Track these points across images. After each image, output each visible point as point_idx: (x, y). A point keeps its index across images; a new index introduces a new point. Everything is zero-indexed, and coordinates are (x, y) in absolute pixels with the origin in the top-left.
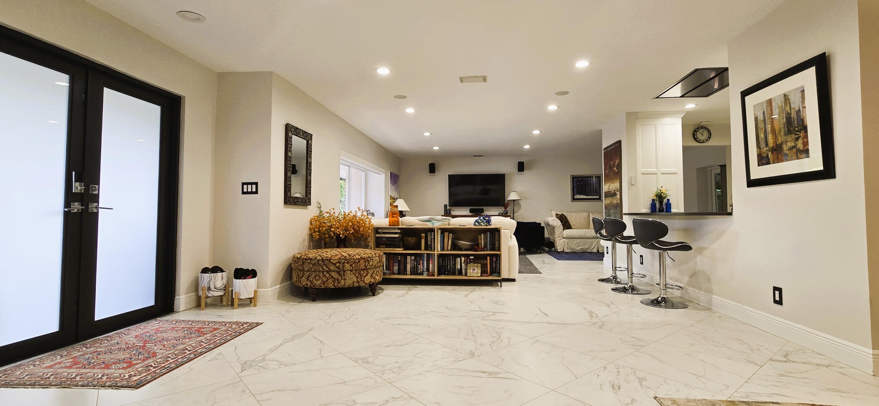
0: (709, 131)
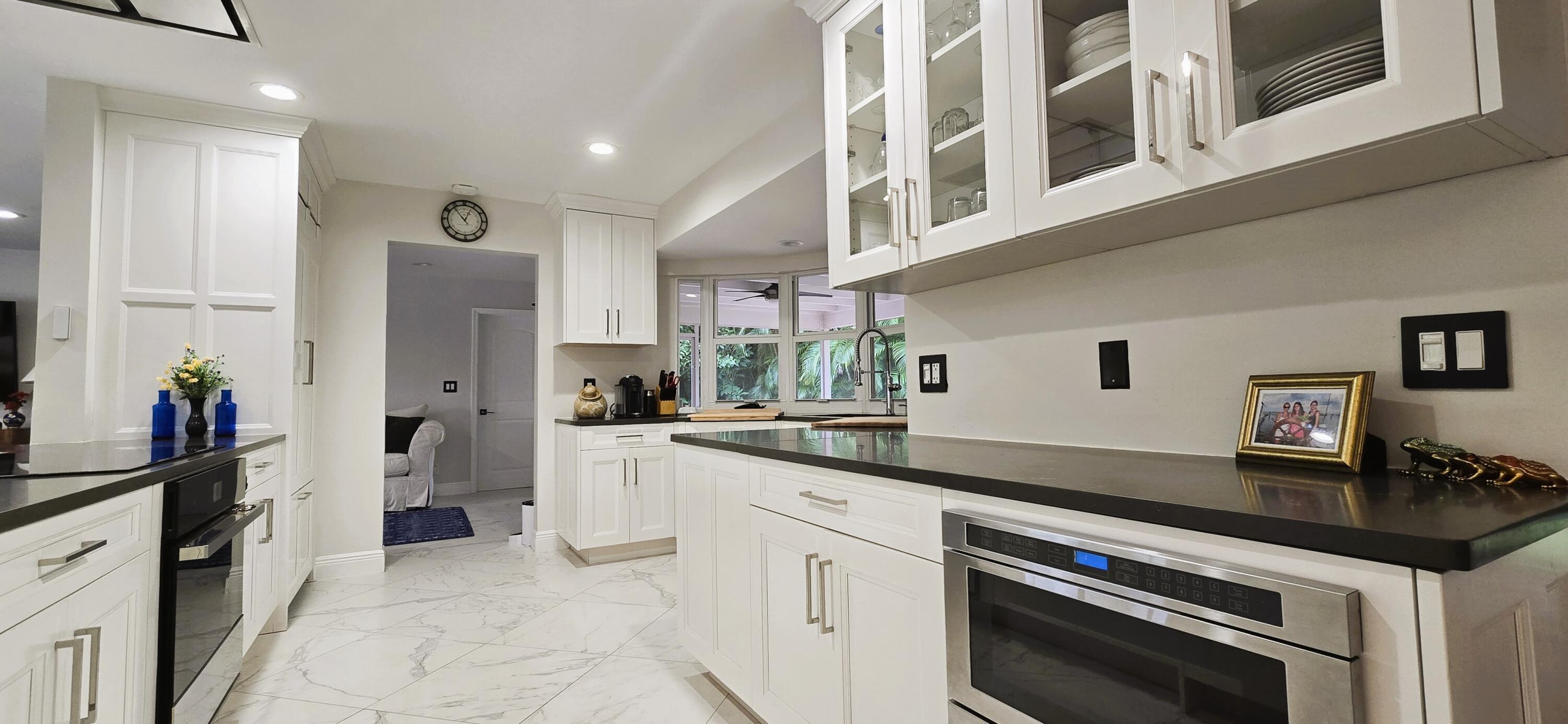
0: (482, 213)
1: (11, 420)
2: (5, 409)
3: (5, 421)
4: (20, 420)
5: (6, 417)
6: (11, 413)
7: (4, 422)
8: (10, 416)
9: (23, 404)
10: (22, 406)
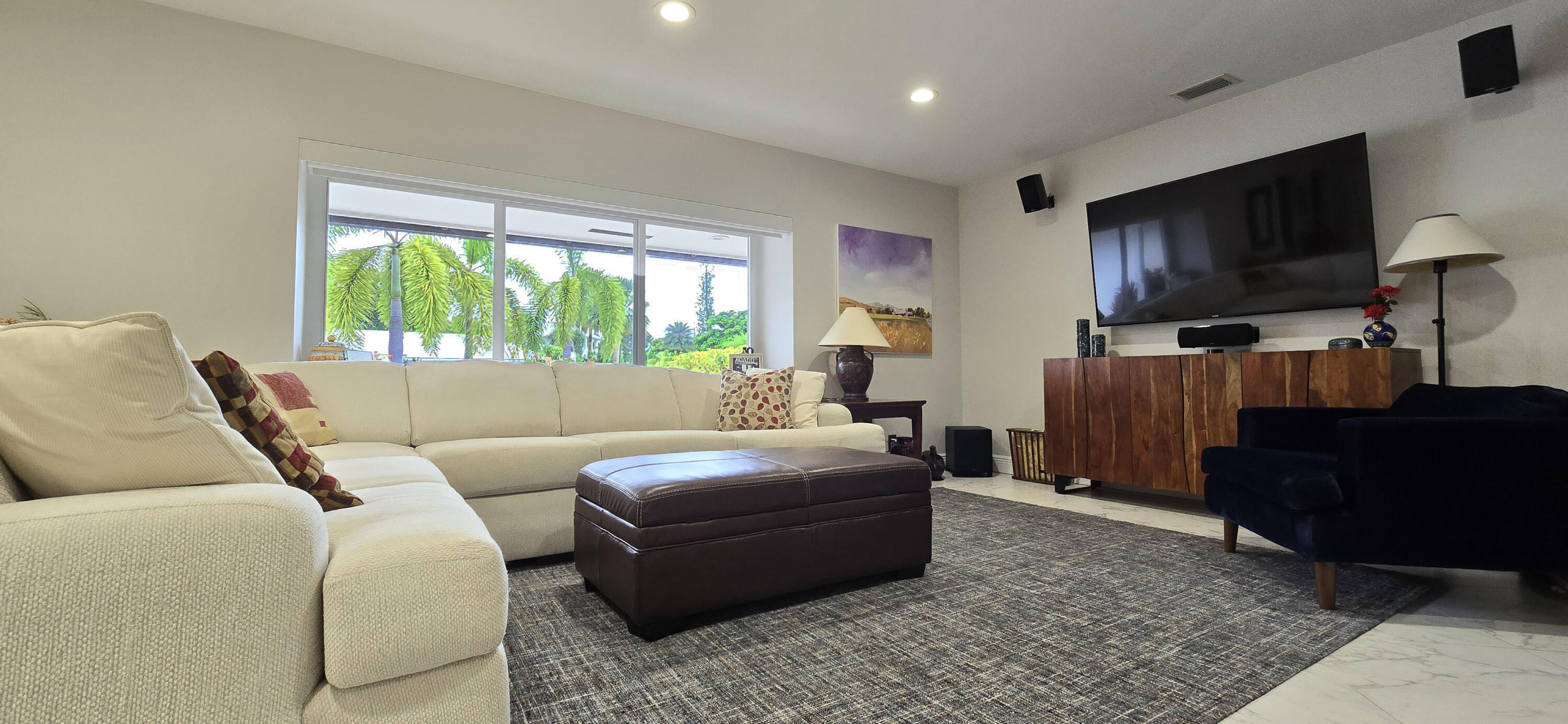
1: (1375, 334)
2: (1366, 317)
3: (1367, 337)
4: (1389, 334)
5: (1368, 329)
6: (1375, 323)
7: (1365, 338)
8: (1375, 327)
9: (1391, 306)
10: (1390, 310)
